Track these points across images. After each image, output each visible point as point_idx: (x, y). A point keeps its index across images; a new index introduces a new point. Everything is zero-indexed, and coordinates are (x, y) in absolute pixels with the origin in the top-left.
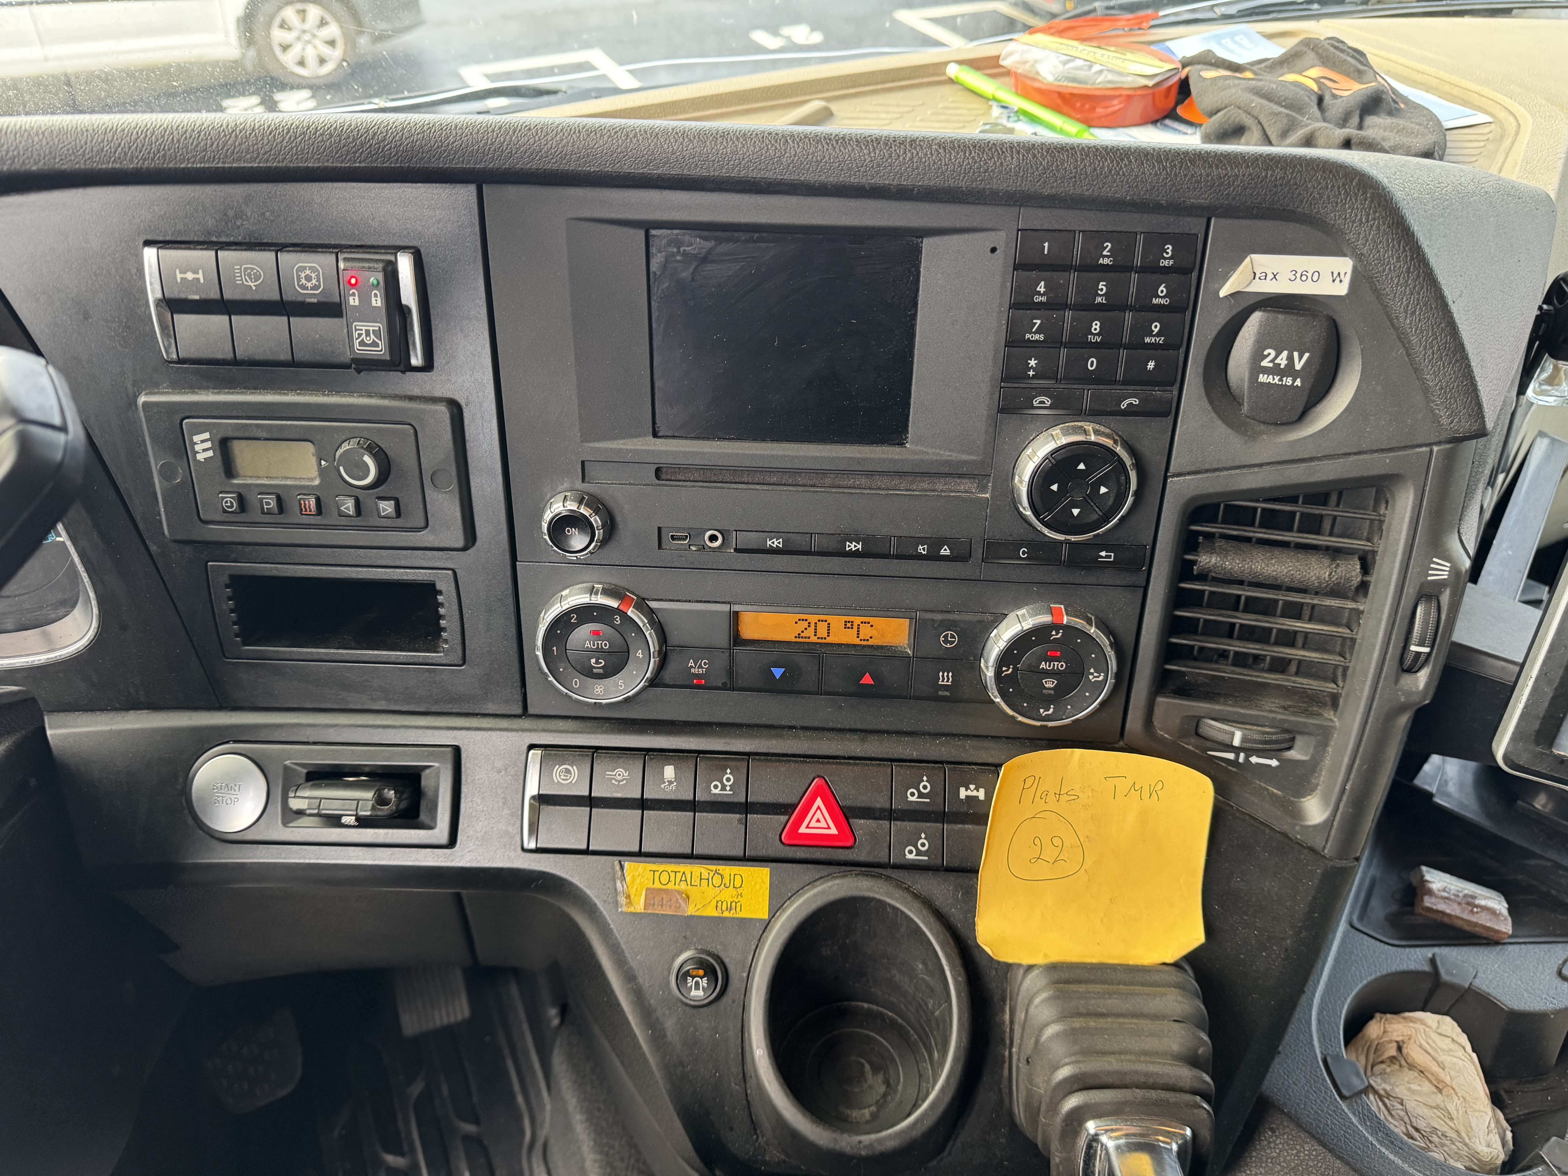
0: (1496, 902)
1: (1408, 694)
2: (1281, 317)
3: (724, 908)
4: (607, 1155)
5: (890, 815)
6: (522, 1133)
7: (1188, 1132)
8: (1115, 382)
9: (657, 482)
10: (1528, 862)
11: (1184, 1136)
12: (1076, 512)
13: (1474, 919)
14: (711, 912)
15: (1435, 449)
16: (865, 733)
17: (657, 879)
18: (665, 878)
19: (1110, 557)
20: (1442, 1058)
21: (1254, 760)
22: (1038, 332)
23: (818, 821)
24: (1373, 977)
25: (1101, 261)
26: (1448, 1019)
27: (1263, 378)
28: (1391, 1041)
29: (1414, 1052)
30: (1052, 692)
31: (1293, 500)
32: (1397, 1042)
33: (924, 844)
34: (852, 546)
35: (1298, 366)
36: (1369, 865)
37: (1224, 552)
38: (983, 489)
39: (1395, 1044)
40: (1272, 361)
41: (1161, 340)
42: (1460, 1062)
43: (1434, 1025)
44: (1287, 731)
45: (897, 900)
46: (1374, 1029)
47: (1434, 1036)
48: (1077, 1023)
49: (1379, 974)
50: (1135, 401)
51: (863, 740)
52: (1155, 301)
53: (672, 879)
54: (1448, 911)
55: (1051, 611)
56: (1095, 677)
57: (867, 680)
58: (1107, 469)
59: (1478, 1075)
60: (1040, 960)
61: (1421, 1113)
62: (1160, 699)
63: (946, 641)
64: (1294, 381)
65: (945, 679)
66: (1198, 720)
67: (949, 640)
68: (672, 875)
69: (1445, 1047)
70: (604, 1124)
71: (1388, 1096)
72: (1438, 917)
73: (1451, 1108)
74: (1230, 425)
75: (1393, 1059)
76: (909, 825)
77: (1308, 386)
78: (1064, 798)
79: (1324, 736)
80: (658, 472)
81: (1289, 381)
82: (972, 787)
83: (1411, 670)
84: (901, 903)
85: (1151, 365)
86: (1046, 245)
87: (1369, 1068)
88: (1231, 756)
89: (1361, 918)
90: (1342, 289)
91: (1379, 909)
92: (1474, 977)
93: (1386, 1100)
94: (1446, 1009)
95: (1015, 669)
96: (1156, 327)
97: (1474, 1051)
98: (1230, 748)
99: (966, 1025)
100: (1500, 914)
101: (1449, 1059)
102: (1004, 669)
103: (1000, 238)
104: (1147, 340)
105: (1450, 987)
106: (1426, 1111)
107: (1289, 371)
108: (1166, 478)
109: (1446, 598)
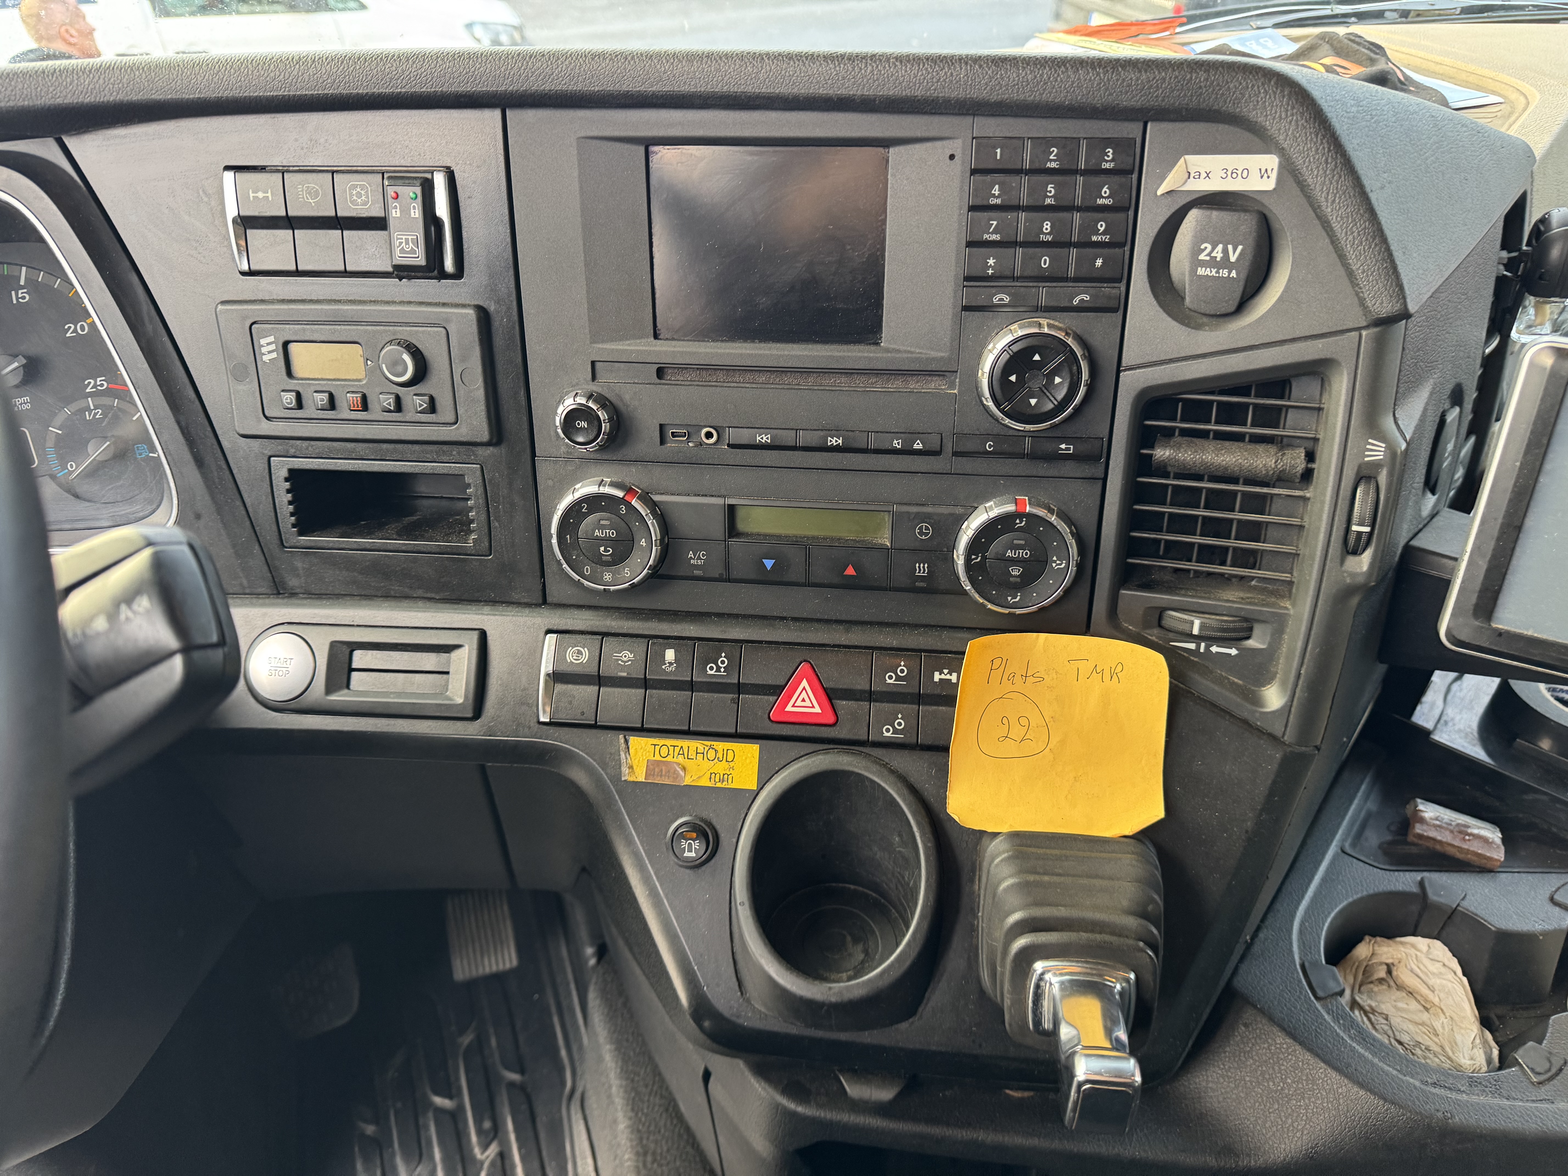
0: (1493, 835)
1: (1353, 575)
2: (1215, 214)
3: (717, 780)
4: (632, 1081)
5: (870, 696)
6: (563, 1083)
7: (1132, 976)
8: (1066, 279)
9: (658, 381)
10: (1525, 797)
11: (1128, 980)
12: (1033, 401)
13: (1465, 846)
15: (1364, 333)
16: (849, 624)
17: (657, 752)
18: (664, 751)
19: (1069, 449)
20: (1432, 981)
21: (1214, 649)
22: (994, 232)
23: (803, 700)
24: (1359, 895)
25: (1048, 165)
26: (1438, 944)
27: (1201, 271)
28: (1381, 963)
29: (1403, 975)
30: (1018, 580)
32: (1387, 965)
33: (900, 723)
34: (834, 441)
35: (1233, 259)
36: (1366, 798)
37: (1179, 446)
38: (952, 386)
39: (1385, 967)
40: (1209, 254)
41: (1106, 238)
42: (1450, 984)
43: (1424, 948)
44: (1246, 620)
45: (873, 773)
46: (1362, 950)
47: (1426, 962)
48: (1031, 878)
49: (1365, 893)
50: (1086, 297)
51: (847, 631)
52: (1100, 202)
53: (672, 752)
54: (1439, 838)
55: (1016, 502)
56: (1057, 564)
57: (850, 571)
58: (1060, 358)
59: (1468, 998)
60: (1005, 829)
61: (1405, 1028)
62: (1124, 593)
63: (921, 533)
64: (1230, 273)
65: (922, 569)
66: (1161, 612)
67: (926, 532)
68: (672, 749)
69: (1435, 971)
70: (632, 1054)
71: (1373, 1011)
72: (1430, 844)
73: (1437, 1025)
74: (1175, 318)
75: (1381, 981)
76: (886, 706)
77: (1243, 276)
78: (1030, 680)
79: (1279, 624)
80: (660, 373)
81: (1224, 273)
82: (946, 671)
83: (1356, 552)
84: (878, 777)
85: (1099, 262)
86: (998, 151)
87: (1357, 987)
88: (1192, 646)
89: (1354, 845)
90: (1269, 184)
91: (1374, 838)
92: (1463, 899)
93: (1371, 1016)
94: (1436, 933)
95: (984, 558)
96: (1102, 227)
97: (1464, 974)
98: (1190, 637)
99: (934, 885)
100: (1493, 842)
101: (1438, 981)
102: (973, 557)
103: (956, 146)
104: (1094, 238)
105: (1438, 908)
106: (1411, 1028)
107: (1225, 262)
108: (1118, 372)
109: (1383, 478)
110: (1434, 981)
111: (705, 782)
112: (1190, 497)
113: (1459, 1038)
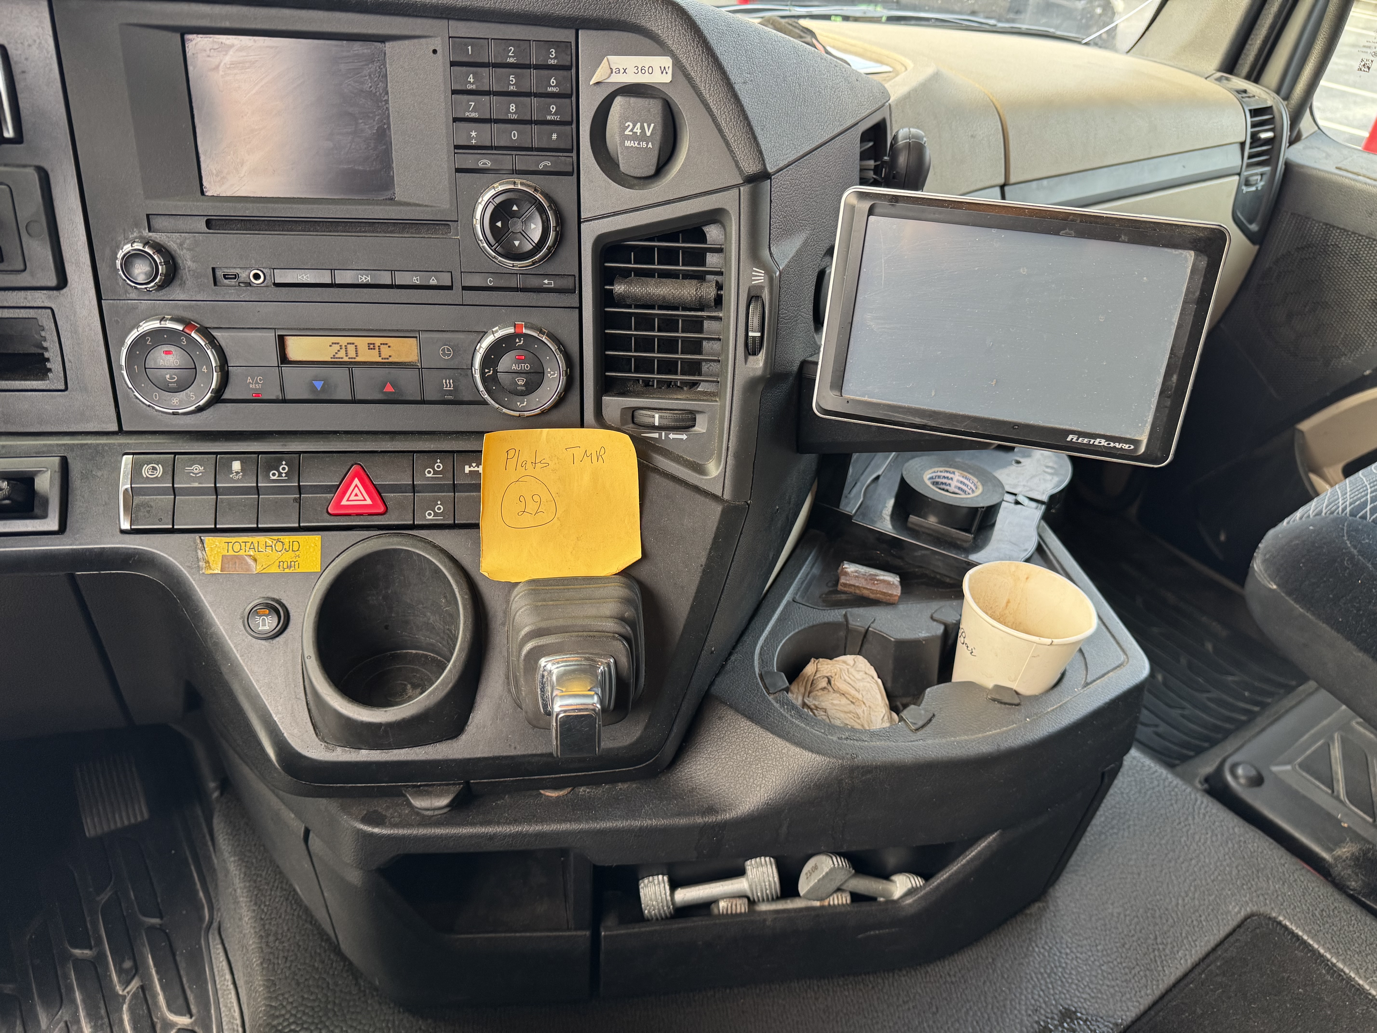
0: (894, 579)
1: (754, 371)
2: (633, 100)
3: (285, 566)
5: (414, 488)
7: (612, 661)
8: (532, 149)
9: (209, 231)
10: (915, 553)
11: (608, 664)
12: (516, 243)
13: (874, 588)
14: (274, 569)
15: (742, 188)
16: (393, 434)
17: (230, 548)
18: (237, 547)
19: (550, 284)
21: (672, 436)
22: (473, 111)
23: (356, 495)
24: (803, 627)
25: (508, 60)
26: (860, 658)
27: (627, 143)
28: (824, 677)
29: (838, 683)
30: (524, 388)
32: (828, 678)
33: (440, 508)
34: (363, 279)
35: (648, 134)
36: (812, 565)
37: (631, 283)
38: (455, 232)
39: (826, 679)
40: (631, 130)
41: (558, 118)
42: (868, 685)
43: (852, 663)
44: (690, 413)
45: (420, 549)
46: (810, 669)
47: (853, 672)
48: (539, 604)
49: (807, 625)
50: (548, 164)
51: (392, 440)
52: (550, 89)
53: (243, 547)
54: (857, 585)
55: (515, 326)
56: (551, 374)
57: (389, 389)
58: (532, 210)
59: (880, 692)
61: (838, 716)
62: (606, 399)
63: (444, 354)
64: (647, 144)
65: (447, 386)
66: (633, 412)
67: (446, 353)
68: (243, 544)
69: (860, 678)
71: (817, 708)
72: (852, 590)
73: (859, 711)
74: (615, 180)
75: (824, 689)
76: (428, 496)
77: (657, 146)
78: (539, 466)
80: (209, 224)
81: (644, 144)
82: (471, 465)
83: (754, 352)
84: (424, 551)
86: (470, 48)
87: (807, 694)
88: (656, 434)
89: (802, 597)
90: (667, 78)
91: (816, 591)
92: (872, 623)
93: (815, 711)
94: (858, 650)
95: (494, 371)
96: (553, 109)
97: (879, 677)
98: (653, 428)
100: (893, 584)
101: (861, 684)
102: (487, 370)
103: (437, 43)
104: (549, 118)
105: (857, 631)
106: (842, 715)
107: (643, 137)
108: (579, 223)
109: (766, 295)
110: (859, 685)
113: (873, 718)
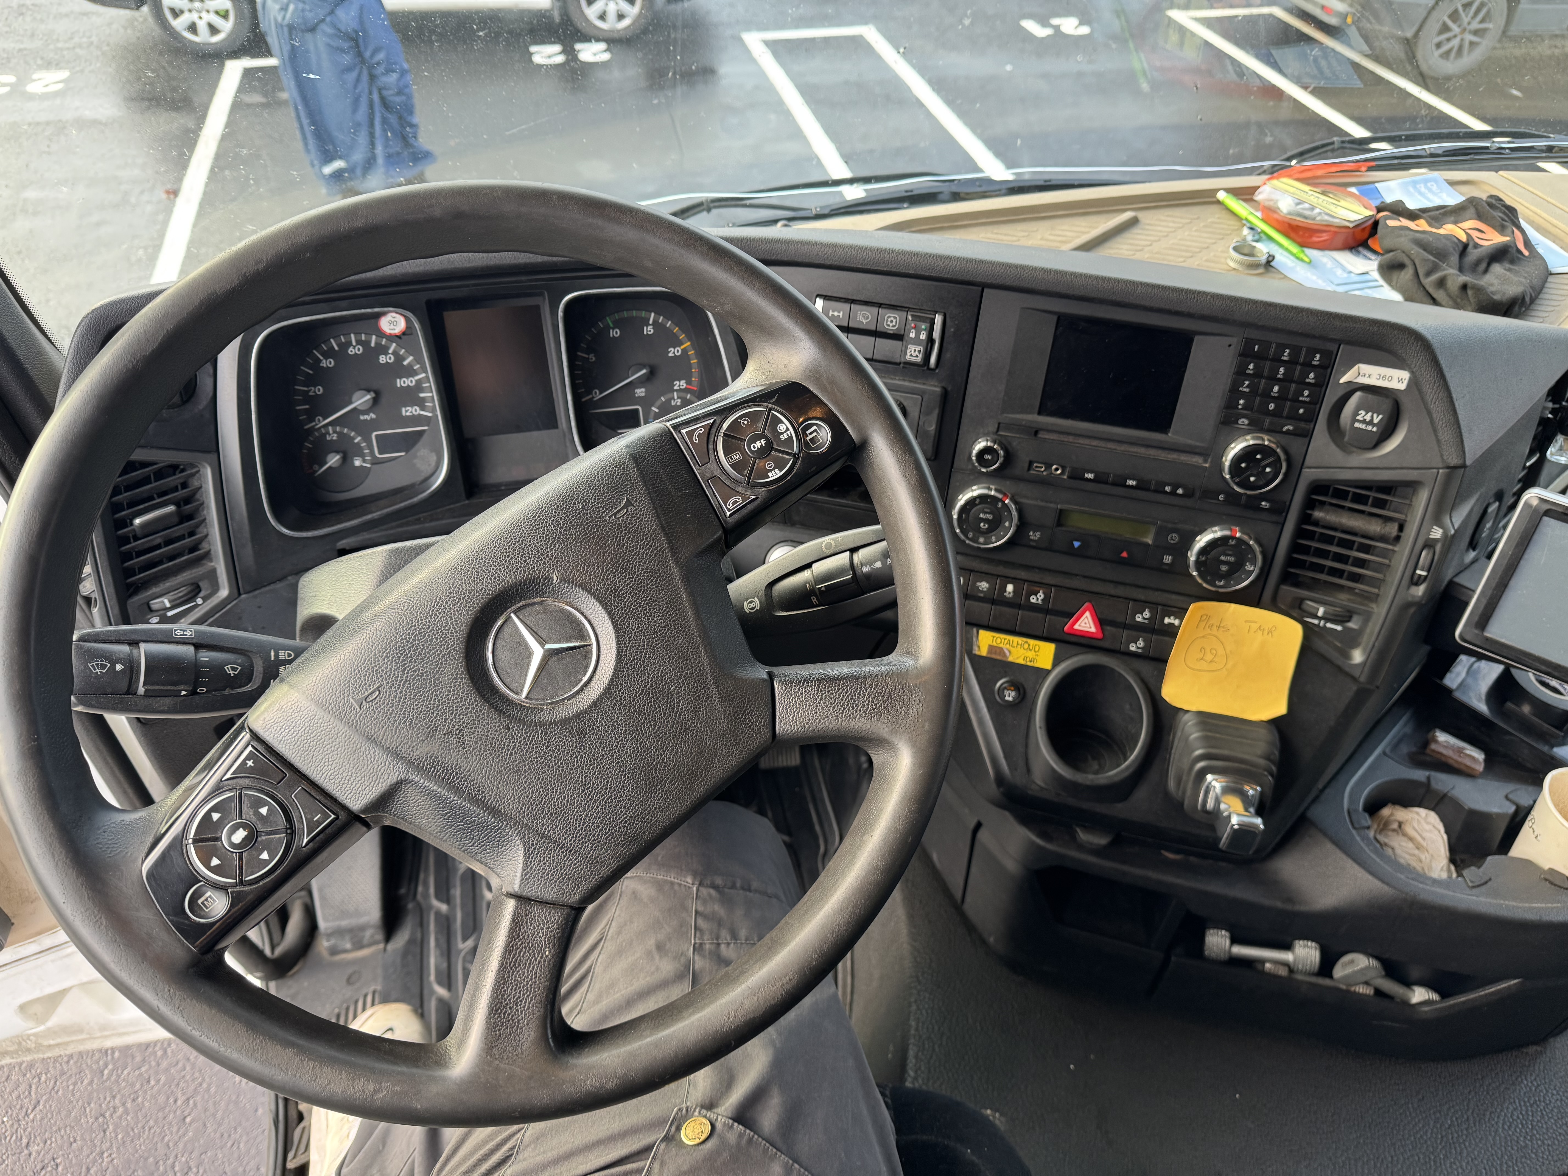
0: (1480, 756)
1: (1413, 596)
2: (1370, 396)
3: (1028, 660)
5: (1125, 626)
7: (1259, 789)
8: (1281, 417)
9: (1033, 436)
11: (1256, 790)
12: (1252, 479)
13: (1460, 760)
15: (1441, 471)
16: (1117, 583)
17: (995, 640)
18: (999, 640)
19: (1267, 505)
20: (1425, 834)
21: (1329, 625)
22: (1247, 387)
24: (1389, 779)
25: (1283, 358)
26: (1433, 814)
27: (1357, 425)
28: (1395, 821)
29: (1408, 829)
30: (1225, 573)
31: (1369, 488)
32: (1399, 821)
33: (1141, 643)
34: (1131, 482)
35: (1376, 421)
36: (1405, 725)
37: (1328, 512)
38: (1206, 461)
39: (1398, 823)
40: (1363, 417)
41: (1308, 399)
42: (1436, 836)
43: (1424, 815)
44: (1349, 611)
45: (1122, 670)
46: (1386, 812)
47: (1423, 823)
48: (1209, 734)
49: (1393, 778)
50: (1291, 428)
51: (1116, 587)
52: (1307, 380)
53: (1003, 642)
54: (1444, 753)
55: (1231, 530)
56: (1249, 567)
57: (1124, 554)
58: (1271, 459)
59: (1444, 846)
60: (1194, 708)
61: (1403, 856)
62: (1283, 586)
63: (1170, 539)
64: (1373, 428)
65: (1168, 559)
66: (1302, 600)
67: (1174, 538)
68: (1003, 640)
69: (1428, 829)
71: (1386, 845)
72: (1439, 756)
73: (1423, 857)
74: (1338, 445)
75: (1394, 830)
76: (1134, 633)
77: (1380, 431)
78: (1222, 629)
79: (1367, 617)
80: (1036, 432)
81: (1370, 428)
82: (1172, 618)
83: (1417, 584)
84: (1125, 672)
85: (1301, 411)
86: (1257, 346)
87: (1379, 830)
88: (1316, 622)
89: (1392, 750)
90: (1402, 386)
91: (1405, 749)
92: (1452, 789)
93: (1384, 847)
94: (1433, 807)
95: (1207, 558)
96: (1306, 393)
97: (1445, 832)
98: (1315, 616)
99: (1149, 734)
100: (1478, 760)
101: (1429, 834)
102: (1201, 557)
103: (1234, 340)
104: (1301, 399)
105: (1436, 792)
106: (1407, 857)
107: (1371, 422)
108: (1301, 468)
109: (1438, 548)
110: (1427, 835)
111: (1021, 661)
112: (1329, 540)
113: (1434, 865)
